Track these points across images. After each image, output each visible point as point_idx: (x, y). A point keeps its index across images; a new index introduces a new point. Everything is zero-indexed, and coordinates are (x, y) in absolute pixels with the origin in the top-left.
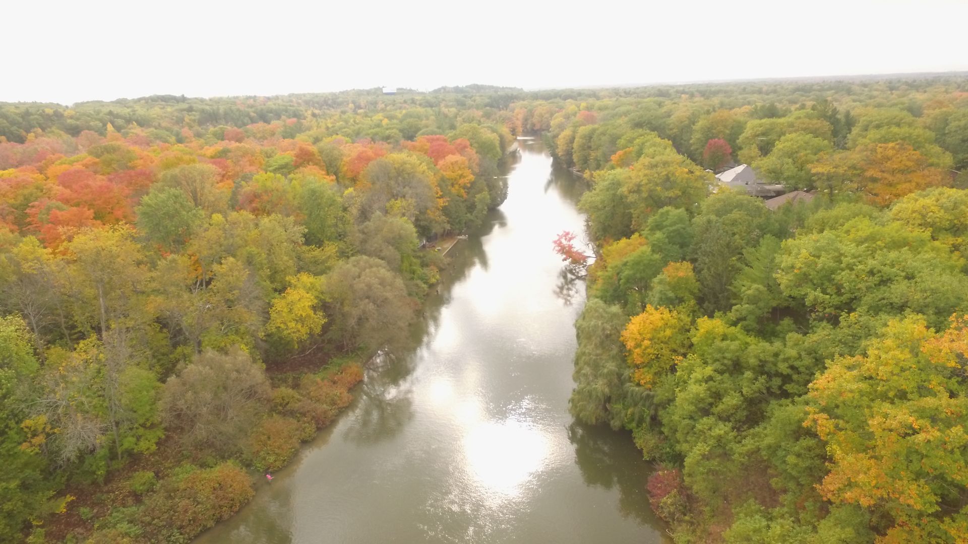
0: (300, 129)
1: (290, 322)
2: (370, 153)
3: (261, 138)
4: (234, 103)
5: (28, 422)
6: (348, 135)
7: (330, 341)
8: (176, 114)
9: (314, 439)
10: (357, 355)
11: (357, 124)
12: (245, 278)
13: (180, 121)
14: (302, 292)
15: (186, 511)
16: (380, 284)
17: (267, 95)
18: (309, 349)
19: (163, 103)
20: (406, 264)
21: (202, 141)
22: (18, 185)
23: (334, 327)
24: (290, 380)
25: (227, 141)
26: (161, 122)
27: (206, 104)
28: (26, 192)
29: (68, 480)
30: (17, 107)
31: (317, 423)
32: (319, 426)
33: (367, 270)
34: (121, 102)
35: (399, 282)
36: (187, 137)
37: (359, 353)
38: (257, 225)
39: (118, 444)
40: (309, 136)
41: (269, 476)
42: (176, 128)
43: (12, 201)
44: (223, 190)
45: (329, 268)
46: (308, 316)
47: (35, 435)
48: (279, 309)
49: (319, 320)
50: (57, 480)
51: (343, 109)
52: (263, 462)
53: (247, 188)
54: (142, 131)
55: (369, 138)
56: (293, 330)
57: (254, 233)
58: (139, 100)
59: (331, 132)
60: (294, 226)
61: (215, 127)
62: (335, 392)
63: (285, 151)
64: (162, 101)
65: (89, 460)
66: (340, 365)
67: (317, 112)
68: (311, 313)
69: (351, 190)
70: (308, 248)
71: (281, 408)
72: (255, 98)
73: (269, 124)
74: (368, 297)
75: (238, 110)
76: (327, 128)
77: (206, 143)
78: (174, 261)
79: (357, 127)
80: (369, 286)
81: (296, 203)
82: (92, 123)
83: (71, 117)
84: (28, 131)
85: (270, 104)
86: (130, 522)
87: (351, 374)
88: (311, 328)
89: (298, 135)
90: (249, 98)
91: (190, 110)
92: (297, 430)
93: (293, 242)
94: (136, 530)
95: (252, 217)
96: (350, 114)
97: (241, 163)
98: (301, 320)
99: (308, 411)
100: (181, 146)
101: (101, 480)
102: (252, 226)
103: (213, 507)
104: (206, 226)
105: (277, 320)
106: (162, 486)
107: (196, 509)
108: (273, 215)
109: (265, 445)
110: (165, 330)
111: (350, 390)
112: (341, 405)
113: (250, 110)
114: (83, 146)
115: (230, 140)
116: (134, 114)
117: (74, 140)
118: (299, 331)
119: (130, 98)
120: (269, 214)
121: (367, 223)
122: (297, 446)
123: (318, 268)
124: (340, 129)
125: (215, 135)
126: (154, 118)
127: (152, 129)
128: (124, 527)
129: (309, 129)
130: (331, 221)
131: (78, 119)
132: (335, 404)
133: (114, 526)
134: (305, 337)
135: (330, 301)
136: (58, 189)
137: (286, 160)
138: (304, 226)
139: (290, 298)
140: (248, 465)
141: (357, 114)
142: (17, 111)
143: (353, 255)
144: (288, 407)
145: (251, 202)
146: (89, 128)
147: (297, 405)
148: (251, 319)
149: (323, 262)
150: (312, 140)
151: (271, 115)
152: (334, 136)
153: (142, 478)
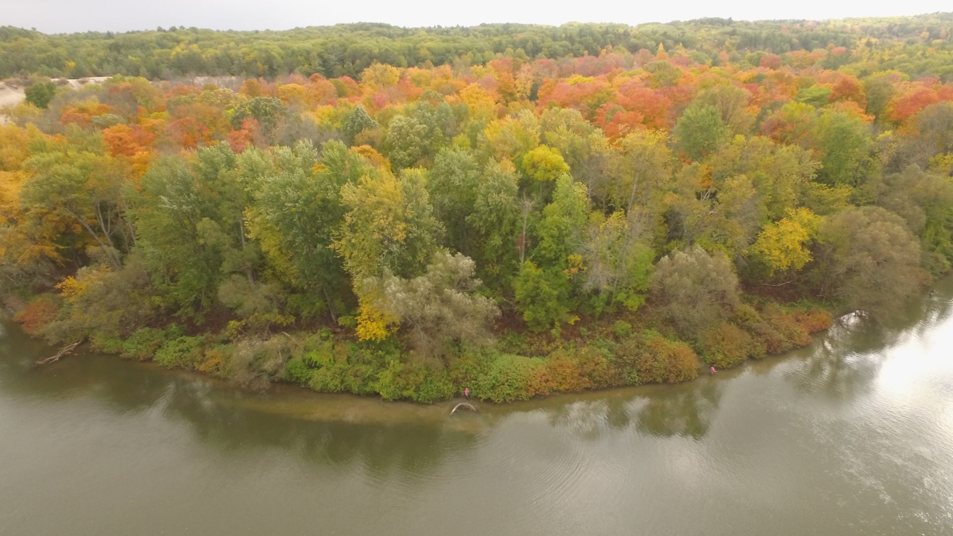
0: (846, 59)
1: (775, 250)
2: (934, 95)
3: (798, 66)
4: (779, 28)
5: (571, 257)
6: (907, 71)
7: (806, 282)
8: (719, 37)
9: (761, 359)
10: (831, 305)
11: (926, 58)
12: (749, 196)
13: (720, 44)
14: (797, 225)
15: (646, 362)
16: (889, 241)
17: (817, 20)
18: (783, 282)
19: (710, 26)
20: (931, 231)
21: (738, 65)
22: (597, 90)
23: (816, 270)
24: (756, 302)
25: (763, 68)
26: (704, 44)
27: (750, 28)
28: (600, 95)
29: (579, 306)
30: (600, 27)
31: (769, 346)
32: (770, 351)
33: (879, 223)
34: (674, 24)
35: (915, 246)
36: (722, 61)
37: (834, 304)
38: (773, 153)
39: (614, 296)
40: (855, 69)
41: (713, 369)
42: (715, 51)
43: (590, 101)
44: (751, 113)
45: (834, 211)
46: (794, 250)
47: (573, 266)
48: (769, 235)
49: (805, 257)
50: (574, 302)
51: (910, 38)
52: (712, 356)
53: (773, 116)
54: (686, 52)
55: (937, 76)
56: (775, 258)
57: (769, 159)
58: (690, 22)
59: (884, 65)
60: (810, 160)
61: (752, 52)
62: (796, 329)
63: (824, 82)
64: (710, 23)
65: (594, 298)
66: (809, 307)
67: (873, 40)
68: (799, 248)
69: (888, 133)
70: (817, 185)
71: (740, 321)
72: (802, 23)
73: (811, 51)
74: (869, 250)
75: (781, 35)
76: (882, 61)
77: (741, 68)
78: (696, 167)
79: (924, 61)
80: (875, 240)
81: (820, 138)
82: (648, 43)
83: (635, 37)
84: (602, 48)
85: (819, 30)
86: (609, 350)
87: (818, 320)
88: (792, 262)
89: (842, 66)
90: (795, 22)
91: (733, 33)
92: (749, 345)
93: (803, 175)
94: (611, 356)
95: (772, 143)
96: (920, 44)
97: (774, 90)
98: (786, 251)
99: (765, 334)
100: (717, 69)
101: (597, 315)
102: (768, 152)
103: (665, 369)
104: (727, 144)
105: (762, 245)
106: (636, 337)
107: (653, 364)
108: (792, 146)
109: (718, 343)
110: (666, 225)
111: (811, 333)
112: (798, 342)
113: (794, 35)
114: (638, 63)
115: (765, 66)
116: (683, 36)
117: (632, 56)
118: (780, 261)
119: (682, 21)
120: (788, 144)
121: (897, 174)
122: (745, 357)
123: (821, 207)
124: (899, 62)
125: (751, 60)
126: (698, 40)
127: (694, 51)
128: (605, 351)
129: (857, 60)
130: (851, 164)
131: (639, 39)
132: (791, 339)
133: (600, 348)
134: (784, 268)
135: (822, 243)
136: (620, 96)
137: (822, 93)
138: (821, 162)
139: (782, 228)
140: (699, 353)
141: (930, 45)
142: (600, 30)
143: (865, 204)
144: (747, 323)
145: (775, 129)
146: (646, 47)
147: (755, 325)
148: (741, 236)
149: (829, 203)
150: (858, 73)
151: (816, 42)
152: (889, 71)
153: (621, 326)
